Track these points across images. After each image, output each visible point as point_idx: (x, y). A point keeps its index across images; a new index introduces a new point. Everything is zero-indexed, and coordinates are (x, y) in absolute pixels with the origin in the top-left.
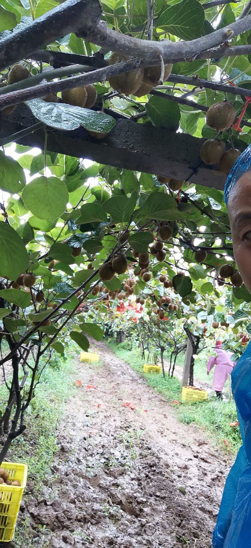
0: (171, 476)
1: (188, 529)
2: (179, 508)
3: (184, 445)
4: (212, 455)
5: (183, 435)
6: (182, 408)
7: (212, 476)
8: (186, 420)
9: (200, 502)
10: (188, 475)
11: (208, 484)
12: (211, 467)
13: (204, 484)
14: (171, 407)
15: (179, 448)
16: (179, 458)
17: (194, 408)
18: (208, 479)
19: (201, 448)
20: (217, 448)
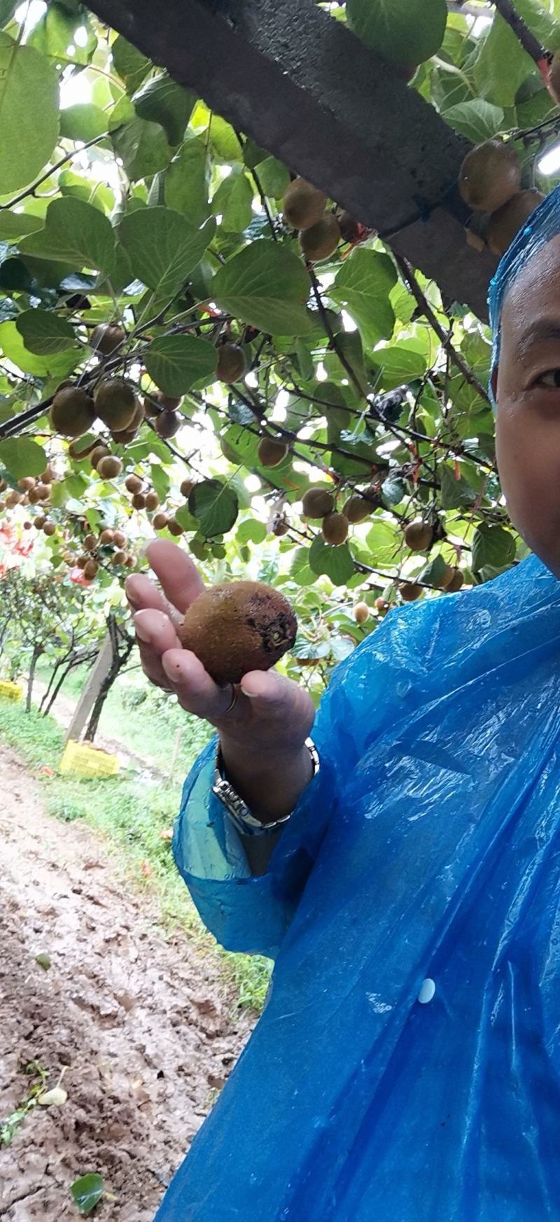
0: (21, 929)
1: (48, 1044)
2: (34, 999)
3: (54, 866)
4: (112, 892)
5: (54, 843)
6: (58, 786)
7: (107, 933)
8: (64, 813)
9: (77, 987)
10: (57, 929)
11: (98, 951)
12: (106, 916)
13: (88, 949)
14: (34, 778)
15: (42, 869)
16: (40, 891)
17: (86, 787)
18: (97, 939)
19: (89, 875)
20: (122, 878)
